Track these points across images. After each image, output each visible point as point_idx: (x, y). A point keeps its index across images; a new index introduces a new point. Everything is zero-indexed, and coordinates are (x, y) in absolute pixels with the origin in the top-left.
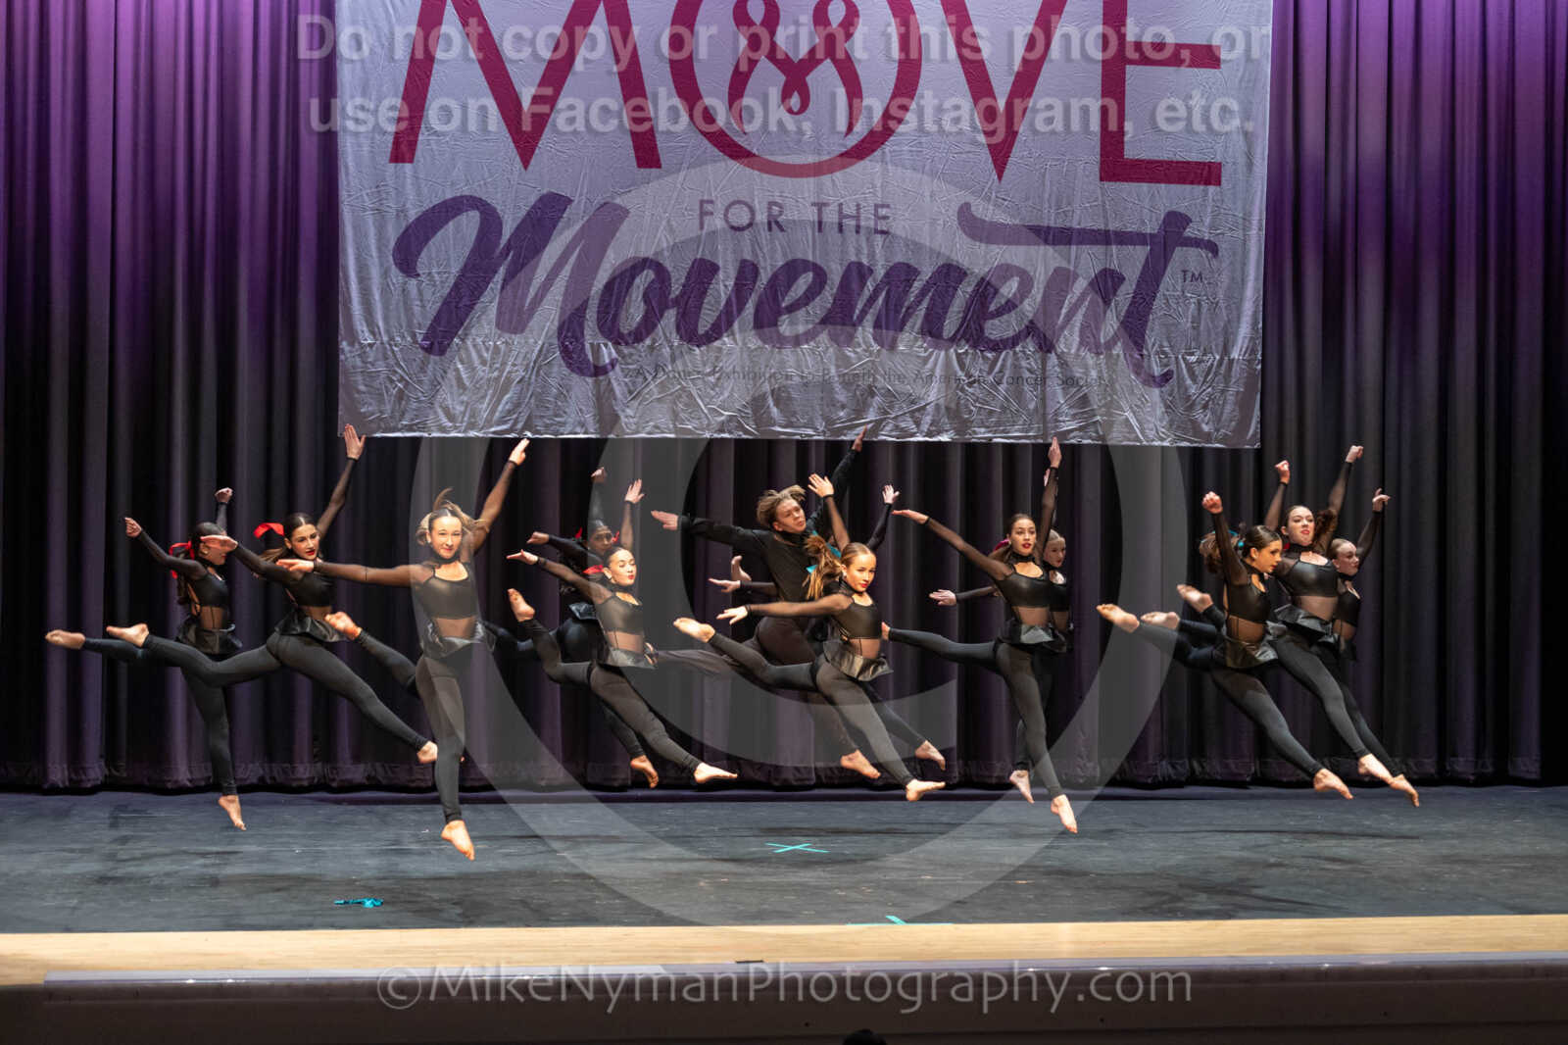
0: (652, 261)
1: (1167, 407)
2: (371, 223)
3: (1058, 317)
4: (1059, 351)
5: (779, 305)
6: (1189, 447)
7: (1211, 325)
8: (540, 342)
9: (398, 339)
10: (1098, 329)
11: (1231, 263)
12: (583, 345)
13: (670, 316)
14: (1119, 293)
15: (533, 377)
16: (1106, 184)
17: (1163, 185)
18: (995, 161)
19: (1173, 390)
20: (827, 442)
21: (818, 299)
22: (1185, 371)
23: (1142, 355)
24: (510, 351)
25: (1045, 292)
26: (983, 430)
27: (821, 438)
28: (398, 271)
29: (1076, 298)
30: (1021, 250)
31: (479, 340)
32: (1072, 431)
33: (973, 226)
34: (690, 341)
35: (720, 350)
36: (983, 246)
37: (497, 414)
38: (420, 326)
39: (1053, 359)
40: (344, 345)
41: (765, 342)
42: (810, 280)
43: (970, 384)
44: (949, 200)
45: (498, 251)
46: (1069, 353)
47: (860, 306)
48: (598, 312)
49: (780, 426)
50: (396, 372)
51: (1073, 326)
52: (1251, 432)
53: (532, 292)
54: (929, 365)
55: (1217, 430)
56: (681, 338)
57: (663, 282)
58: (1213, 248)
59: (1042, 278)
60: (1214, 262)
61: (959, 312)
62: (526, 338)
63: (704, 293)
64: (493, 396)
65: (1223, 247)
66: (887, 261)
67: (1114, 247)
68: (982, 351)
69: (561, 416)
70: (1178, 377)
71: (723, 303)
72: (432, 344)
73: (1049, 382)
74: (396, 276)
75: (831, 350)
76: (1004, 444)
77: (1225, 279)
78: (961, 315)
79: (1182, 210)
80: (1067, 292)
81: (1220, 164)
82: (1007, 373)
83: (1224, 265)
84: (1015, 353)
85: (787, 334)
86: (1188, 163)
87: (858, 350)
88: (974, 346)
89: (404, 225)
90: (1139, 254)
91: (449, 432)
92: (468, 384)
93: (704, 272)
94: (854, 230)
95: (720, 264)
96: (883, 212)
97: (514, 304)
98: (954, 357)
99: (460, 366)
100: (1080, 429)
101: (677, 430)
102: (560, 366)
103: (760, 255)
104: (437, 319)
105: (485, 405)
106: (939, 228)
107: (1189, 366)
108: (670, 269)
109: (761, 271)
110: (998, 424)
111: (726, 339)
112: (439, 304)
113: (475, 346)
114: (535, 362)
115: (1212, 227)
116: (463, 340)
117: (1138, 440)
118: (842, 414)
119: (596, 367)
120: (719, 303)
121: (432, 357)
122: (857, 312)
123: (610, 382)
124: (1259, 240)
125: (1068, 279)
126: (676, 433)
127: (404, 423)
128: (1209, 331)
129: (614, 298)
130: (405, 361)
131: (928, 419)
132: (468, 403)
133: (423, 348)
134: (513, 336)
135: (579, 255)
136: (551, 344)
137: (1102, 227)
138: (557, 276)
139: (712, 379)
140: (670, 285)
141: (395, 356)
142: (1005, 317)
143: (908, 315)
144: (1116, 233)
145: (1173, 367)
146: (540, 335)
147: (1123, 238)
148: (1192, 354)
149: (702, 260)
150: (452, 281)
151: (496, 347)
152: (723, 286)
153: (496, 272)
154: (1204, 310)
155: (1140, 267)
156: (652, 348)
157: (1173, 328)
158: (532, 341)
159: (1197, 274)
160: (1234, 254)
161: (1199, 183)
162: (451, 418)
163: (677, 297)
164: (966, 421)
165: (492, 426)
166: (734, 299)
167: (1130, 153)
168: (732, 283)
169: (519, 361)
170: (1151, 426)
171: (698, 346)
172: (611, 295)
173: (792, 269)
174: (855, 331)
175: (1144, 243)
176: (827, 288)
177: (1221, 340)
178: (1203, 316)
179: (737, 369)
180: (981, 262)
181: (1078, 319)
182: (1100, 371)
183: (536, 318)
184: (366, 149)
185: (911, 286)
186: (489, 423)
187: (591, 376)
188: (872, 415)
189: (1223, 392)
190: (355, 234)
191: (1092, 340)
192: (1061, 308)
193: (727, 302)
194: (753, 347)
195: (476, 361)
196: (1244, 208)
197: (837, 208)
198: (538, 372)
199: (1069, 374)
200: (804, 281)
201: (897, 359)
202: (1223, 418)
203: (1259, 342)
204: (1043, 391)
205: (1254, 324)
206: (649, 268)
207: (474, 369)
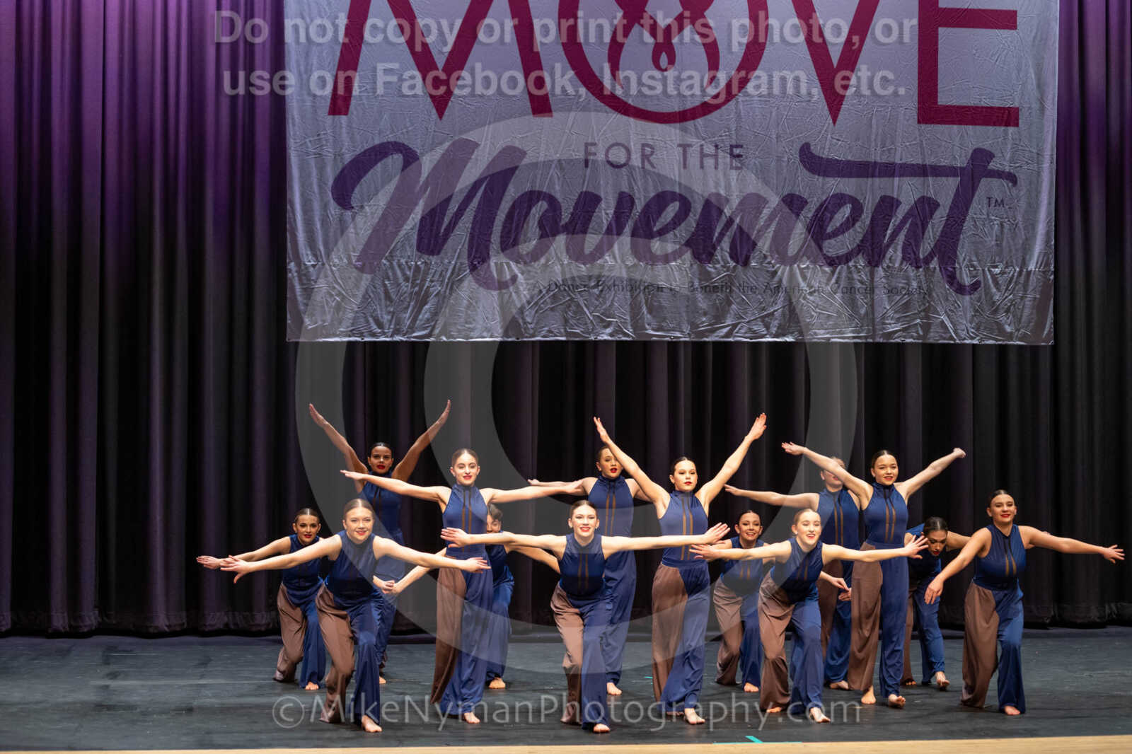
0: (545, 193)
1: (977, 311)
2: (313, 165)
3: (885, 236)
4: (885, 265)
5: (651, 229)
6: (995, 345)
7: (1011, 241)
8: (453, 262)
9: (336, 260)
10: (918, 246)
11: (1028, 190)
12: (489, 265)
13: (561, 240)
14: (934, 216)
15: (448, 291)
16: (923, 126)
17: (971, 127)
18: (830, 109)
19: (980, 298)
20: (694, 343)
21: (683, 225)
22: (990, 281)
23: (954, 268)
24: (429, 269)
25: (873, 216)
26: (822, 331)
27: (687, 339)
28: (336, 205)
29: (898, 221)
30: (853, 180)
31: (403, 261)
32: (897, 331)
33: (812, 162)
34: (577, 261)
35: (602, 267)
36: (821, 179)
37: (418, 322)
38: (354, 252)
39: (880, 272)
40: (292, 266)
41: (640, 260)
42: (677, 208)
43: (811, 294)
44: (793, 141)
45: (418, 188)
46: (893, 267)
47: (718, 230)
48: (502, 237)
49: (653, 330)
50: (334, 288)
51: (898, 244)
52: (1045, 332)
53: (446, 221)
54: (776, 279)
55: (1018, 330)
56: (570, 257)
57: (555, 211)
58: (1012, 178)
59: (870, 204)
60: (1014, 191)
61: (801, 234)
62: (442, 258)
63: (589, 219)
64: (414, 308)
65: (1021, 178)
66: (741, 191)
67: (930, 179)
68: (820, 266)
69: (471, 323)
70: (985, 285)
71: (604, 229)
72: (364, 265)
73: (877, 291)
74: (334, 209)
75: (695, 267)
76: (840, 342)
77: (1023, 204)
78: (803, 236)
79: (985, 147)
80: (891, 216)
81: (1018, 108)
82: (843, 284)
83: (1022, 193)
84: (849, 268)
85: (659, 253)
86: (991, 108)
87: (718, 266)
88: (814, 262)
89: (341, 166)
90: (952, 183)
91: (378, 337)
92: (394, 297)
93: (589, 202)
94: (713, 167)
95: (602, 196)
96: (736, 151)
97: (431, 230)
98: (798, 271)
99: (387, 282)
100: (904, 330)
101: (568, 334)
102: (470, 281)
103: (635, 188)
104: (368, 245)
105: (408, 315)
106: (784, 164)
107: (993, 276)
108: (560, 200)
109: (636, 201)
110: (836, 326)
111: (607, 258)
112: (370, 232)
113: (400, 265)
114: (449, 279)
115: (1012, 161)
116: (388, 261)
117: (952, 338)
118: (704, 319)
119: (499, 282)
120: (602, 229)
121: (365, 275)
122: (716, 234)
123: (511, 296)
124: (1051, 172)
125: (892, 206)
126: (566, 336)
127: (342, 329)
128: (1009, 247)
129: (514, 225)
130: (342, 279)
131: (776, 323)
132: (394, 313)
133: (357, 268)
134: (431, 257)
135: (485, 189)
136: (462, 264)
137: (920, 162)
138: (467, 207)
139: (596, 291)
140: (561, 213)
141: (333, 274)
142: (840, 237)
143: (759, 236)
144: (931, 166)
145: (980, 278)
146: (453, 256)
147: (937, 171)
148: (996, 267)
149: (586, 193)
150: (380, 212)
151: (417, 267)
152: (605, 212)
153: (416, 204)
154: (1006, 231)
155: (952, 196)
156: (546, 265)
157: (980, 246)
158: (446, 261)
159: (999, 201)
160: (1030, 184)
161: (1000, 125)
162: (380, 325)
163: (566, 224)
164: (809, 324)
165: (414, 332)
166: (614, 225)
167: (944, 99)
168: (612, 211)
169: (436, 278)
170: (963, 327)
171: (584, 264)
172: (511, 224)
173: (662, 200)
174: (715, 249)
175: (955, 175)
176: (691, 215)
177: (1020, 254)
178: (1005, 236)
179: (617, 283)
180: (820, 192)
181: (901, 237)
182: (920, 282)
183: (450, 242)
184: (309, 104)
185: (761, 213)
186: (412, 328)
187: (495, 290)
188: (729, 321)
189: (1022, 298)
190: (301, 177)
191: (912, 255)
192: (887, 229)
193: (608, 228)
194: (629, 263)
195: (401, 280)
196: (1038, 146)
197: (699, 149)
198: (451, 288)
199: (893, 284)
200: (672, 210)
201: (750, 273)
202: (1023, 320)
203: (1052, 256)
204: (872, 299)
205: (1047, 242)
206: (543, 199)
207: (399, 285)
